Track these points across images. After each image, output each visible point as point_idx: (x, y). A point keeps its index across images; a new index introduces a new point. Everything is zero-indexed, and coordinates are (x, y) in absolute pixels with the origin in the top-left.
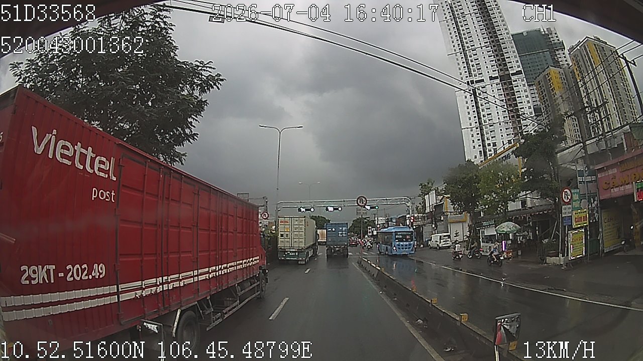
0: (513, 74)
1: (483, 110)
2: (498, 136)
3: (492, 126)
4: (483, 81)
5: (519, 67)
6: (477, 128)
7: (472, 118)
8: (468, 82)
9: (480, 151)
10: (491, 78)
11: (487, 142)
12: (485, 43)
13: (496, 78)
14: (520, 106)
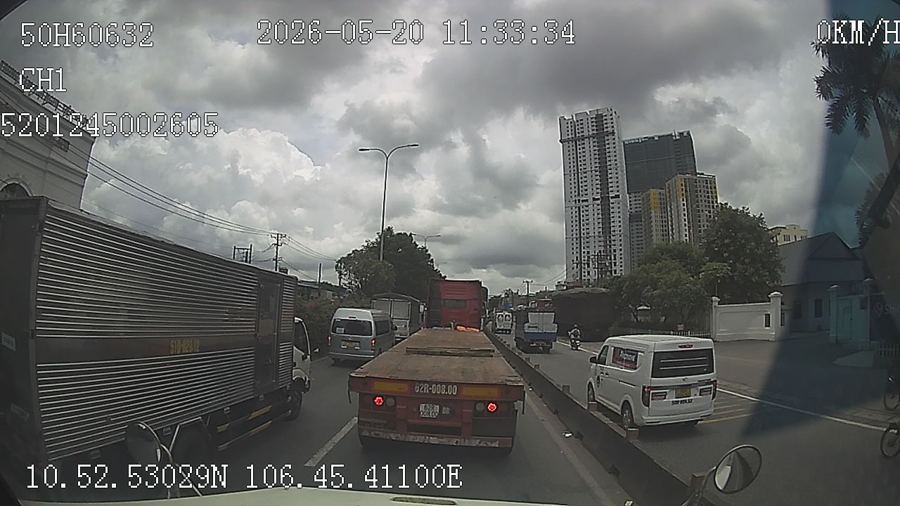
0: (612, 198)
1: (583, 225)
2: (592, 247)
3: (587, 238)
4: (587, 200)
5: (618, 191)
6: (577, 239)
7: (574, 231)
8: (576, 201)
9: (577, 257)
10: (594, 199)
11: (583, 250)
12: (596, 167)
13: (598, 199)
14: (612, 224)
